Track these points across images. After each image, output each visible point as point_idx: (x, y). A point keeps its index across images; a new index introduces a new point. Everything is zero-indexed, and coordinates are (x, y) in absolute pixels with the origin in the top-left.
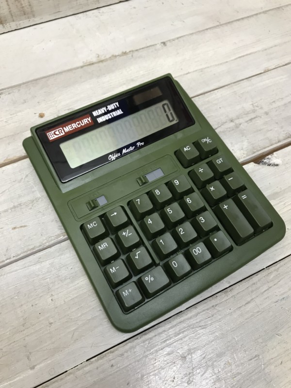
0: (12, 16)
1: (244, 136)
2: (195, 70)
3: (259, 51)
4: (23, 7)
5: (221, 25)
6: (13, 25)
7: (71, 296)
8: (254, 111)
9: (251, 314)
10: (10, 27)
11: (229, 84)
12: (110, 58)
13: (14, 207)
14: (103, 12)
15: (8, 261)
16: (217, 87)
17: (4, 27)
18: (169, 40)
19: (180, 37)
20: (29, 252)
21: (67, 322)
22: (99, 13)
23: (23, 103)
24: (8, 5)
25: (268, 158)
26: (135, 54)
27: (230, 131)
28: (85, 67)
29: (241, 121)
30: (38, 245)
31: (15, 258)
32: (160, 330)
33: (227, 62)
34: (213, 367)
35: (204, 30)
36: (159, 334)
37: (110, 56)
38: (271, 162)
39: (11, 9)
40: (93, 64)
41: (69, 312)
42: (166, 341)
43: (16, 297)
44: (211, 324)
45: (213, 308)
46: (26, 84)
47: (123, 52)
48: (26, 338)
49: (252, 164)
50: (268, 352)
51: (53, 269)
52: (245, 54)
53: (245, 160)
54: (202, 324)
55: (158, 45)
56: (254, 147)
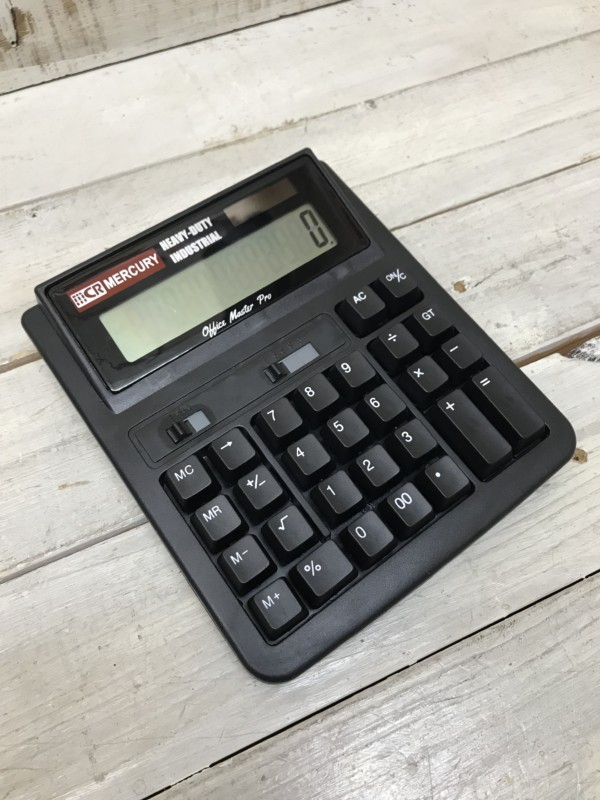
0: (60, 46)
1: (539, 299)
2: (436, 158)
3: (571, 119)
4: (82, 30)
5: (490, 64)
6: (63, 67)
7: (179, 629)
8: (560, 245)
9: (554, 676)
10: (57, 70)
11: (508, 189)
12: (260, 133)
13: (64, 442)
14: (246, 39)
15: (50, 554)
16: (482, 195)
17: (43, 70)
18: (383, 97)
19: (405, 90)
20: (93, 537)
21: (170, 683)
22: (238, 40)
23: (82, 228)
24: (53, 26)
25: (590, 345)
26: (311, 125)
27: (509, 288)
28: (208, 154)
29: (533, 265)
30: (111, 521)
31: (65, 549)
32: (364, 704)
33: (503, 142)
34: (474, 787)
35: (454, 75)
36: (362, 713)
37: (259, 130)
38: (595, 354)
39: (59, 34)
40: (224, 146)
41: (174, 663)
42: (375, 728)
43: (67, 631)
44: (470, 695)
45: (474, 661)
46: (88, 188)
47: (286, 122)
48: (88, 716)
49: (557, 358)
50: (591, 756)
51: (141, 572)
52: (542, 124)
53: (542, 349)
54: (452, 693)
55: (359, 107)
56: (560, 322)
